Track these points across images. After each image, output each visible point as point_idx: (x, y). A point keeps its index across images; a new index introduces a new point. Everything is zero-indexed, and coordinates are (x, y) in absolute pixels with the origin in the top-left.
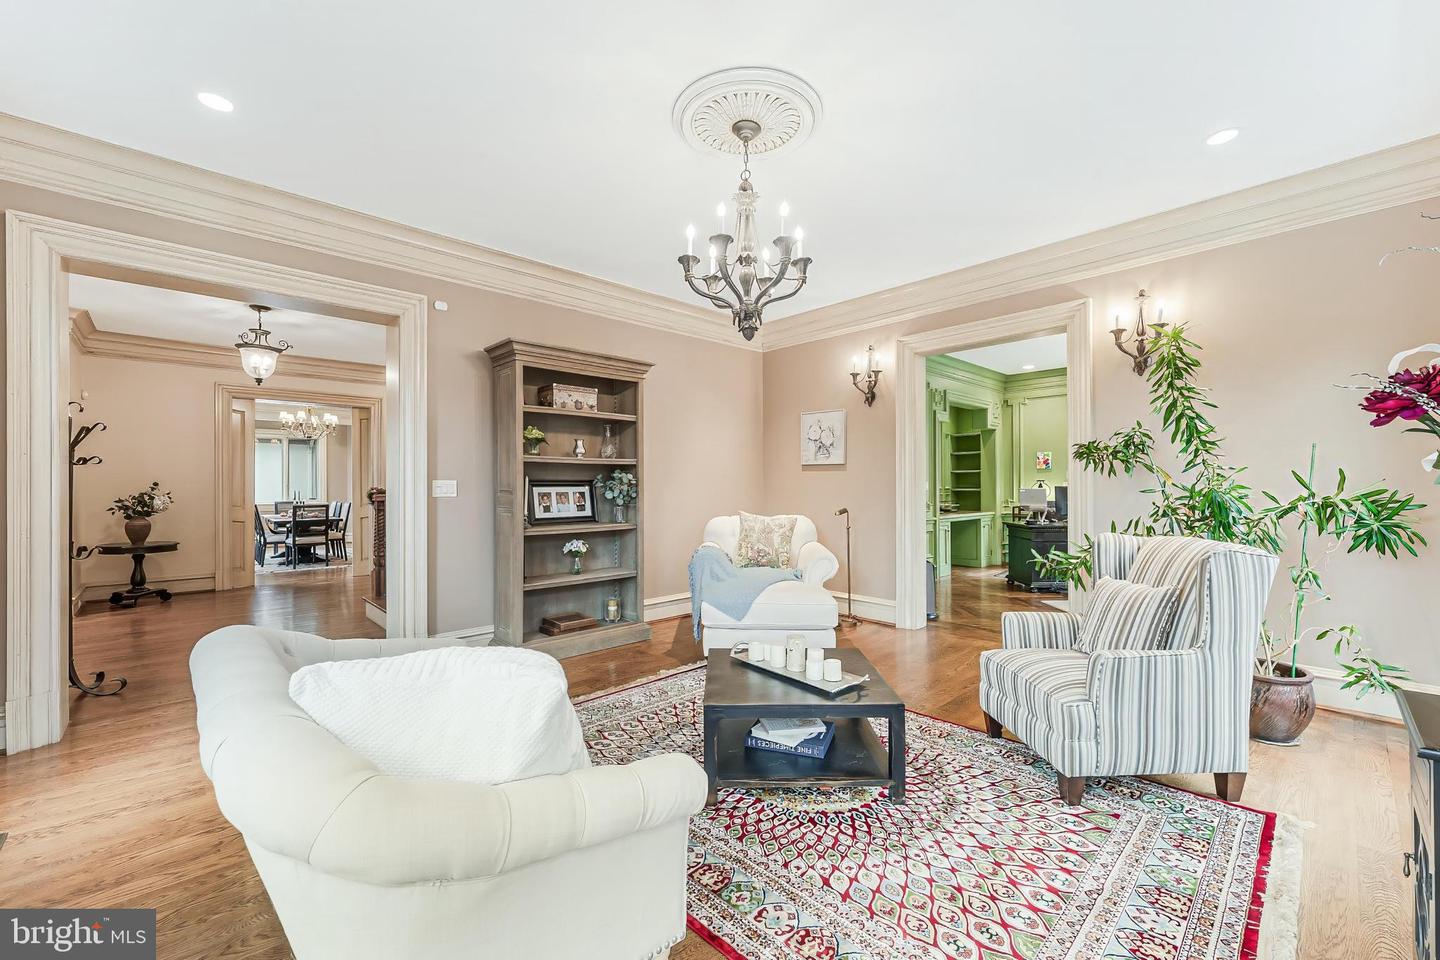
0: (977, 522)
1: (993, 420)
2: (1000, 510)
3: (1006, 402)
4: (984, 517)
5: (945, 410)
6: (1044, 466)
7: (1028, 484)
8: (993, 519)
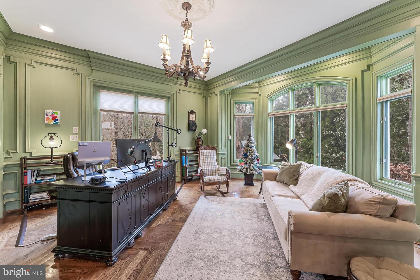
3: (8, 57)
6: (53, 122)
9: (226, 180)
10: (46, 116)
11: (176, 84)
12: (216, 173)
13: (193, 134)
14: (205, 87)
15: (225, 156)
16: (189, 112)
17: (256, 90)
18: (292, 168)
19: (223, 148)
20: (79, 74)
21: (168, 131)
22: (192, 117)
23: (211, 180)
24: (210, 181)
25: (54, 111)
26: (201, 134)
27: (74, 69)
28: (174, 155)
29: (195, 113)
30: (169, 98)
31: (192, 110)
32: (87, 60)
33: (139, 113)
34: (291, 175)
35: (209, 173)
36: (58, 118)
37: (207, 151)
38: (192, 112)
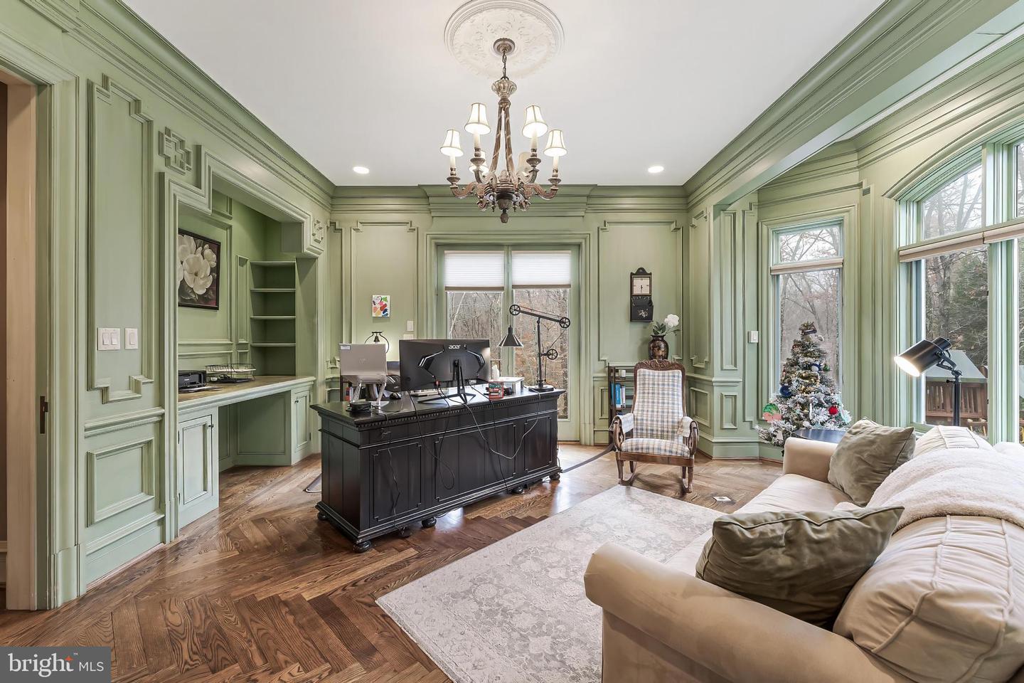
0: (284, 396)
1: (313, 239)
2: (325, 372)
3: (333, 224)
4: (298, 388)
5: (198, 185)
6: (381, 314)
7: (363, 338)
8: (313, 387)
9: (687, 455)
10: (373, 306)
11: (596, 211)
12: (673, 432)
13: (645, 328)
14: (681, 201)
15: (737, 391)
16: (632, 274)
17: (853, 178)
18: (872, 442)
19: (724, 368)
20: (415, 230)
21: (538, 322)
22: (641, 286)
23: (640, 446)
24: (637, 449)
25: (383, 297)
26: (663, 328)
27: (408, 223)
28: (592, 379)
29: (651, 274)
30: (579, 245)
31: (642, 269)
32: (423, 201)
33: (514, 287)
34: (863, 467)
35: (652, 430)
36: (388, 308)
37: (656, 373)
38: (641, 273)
